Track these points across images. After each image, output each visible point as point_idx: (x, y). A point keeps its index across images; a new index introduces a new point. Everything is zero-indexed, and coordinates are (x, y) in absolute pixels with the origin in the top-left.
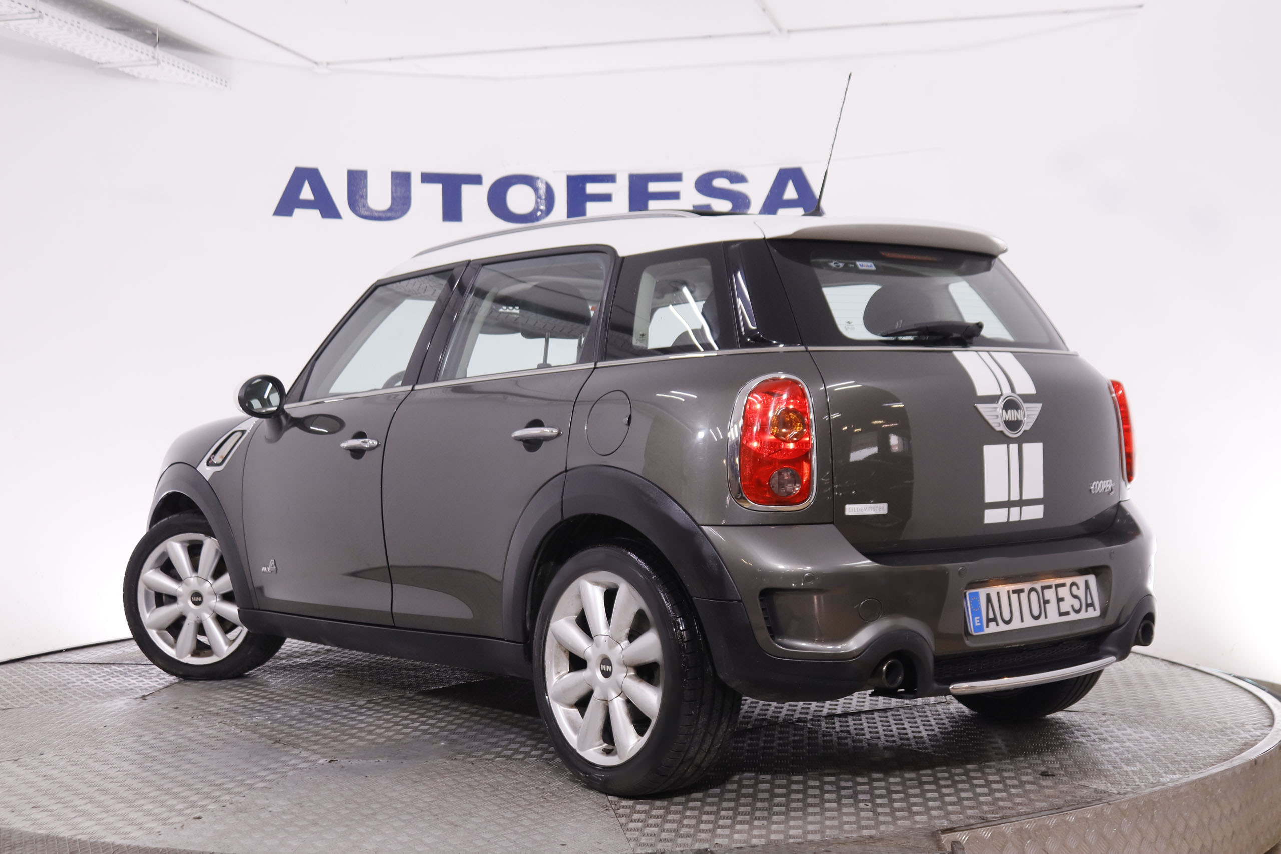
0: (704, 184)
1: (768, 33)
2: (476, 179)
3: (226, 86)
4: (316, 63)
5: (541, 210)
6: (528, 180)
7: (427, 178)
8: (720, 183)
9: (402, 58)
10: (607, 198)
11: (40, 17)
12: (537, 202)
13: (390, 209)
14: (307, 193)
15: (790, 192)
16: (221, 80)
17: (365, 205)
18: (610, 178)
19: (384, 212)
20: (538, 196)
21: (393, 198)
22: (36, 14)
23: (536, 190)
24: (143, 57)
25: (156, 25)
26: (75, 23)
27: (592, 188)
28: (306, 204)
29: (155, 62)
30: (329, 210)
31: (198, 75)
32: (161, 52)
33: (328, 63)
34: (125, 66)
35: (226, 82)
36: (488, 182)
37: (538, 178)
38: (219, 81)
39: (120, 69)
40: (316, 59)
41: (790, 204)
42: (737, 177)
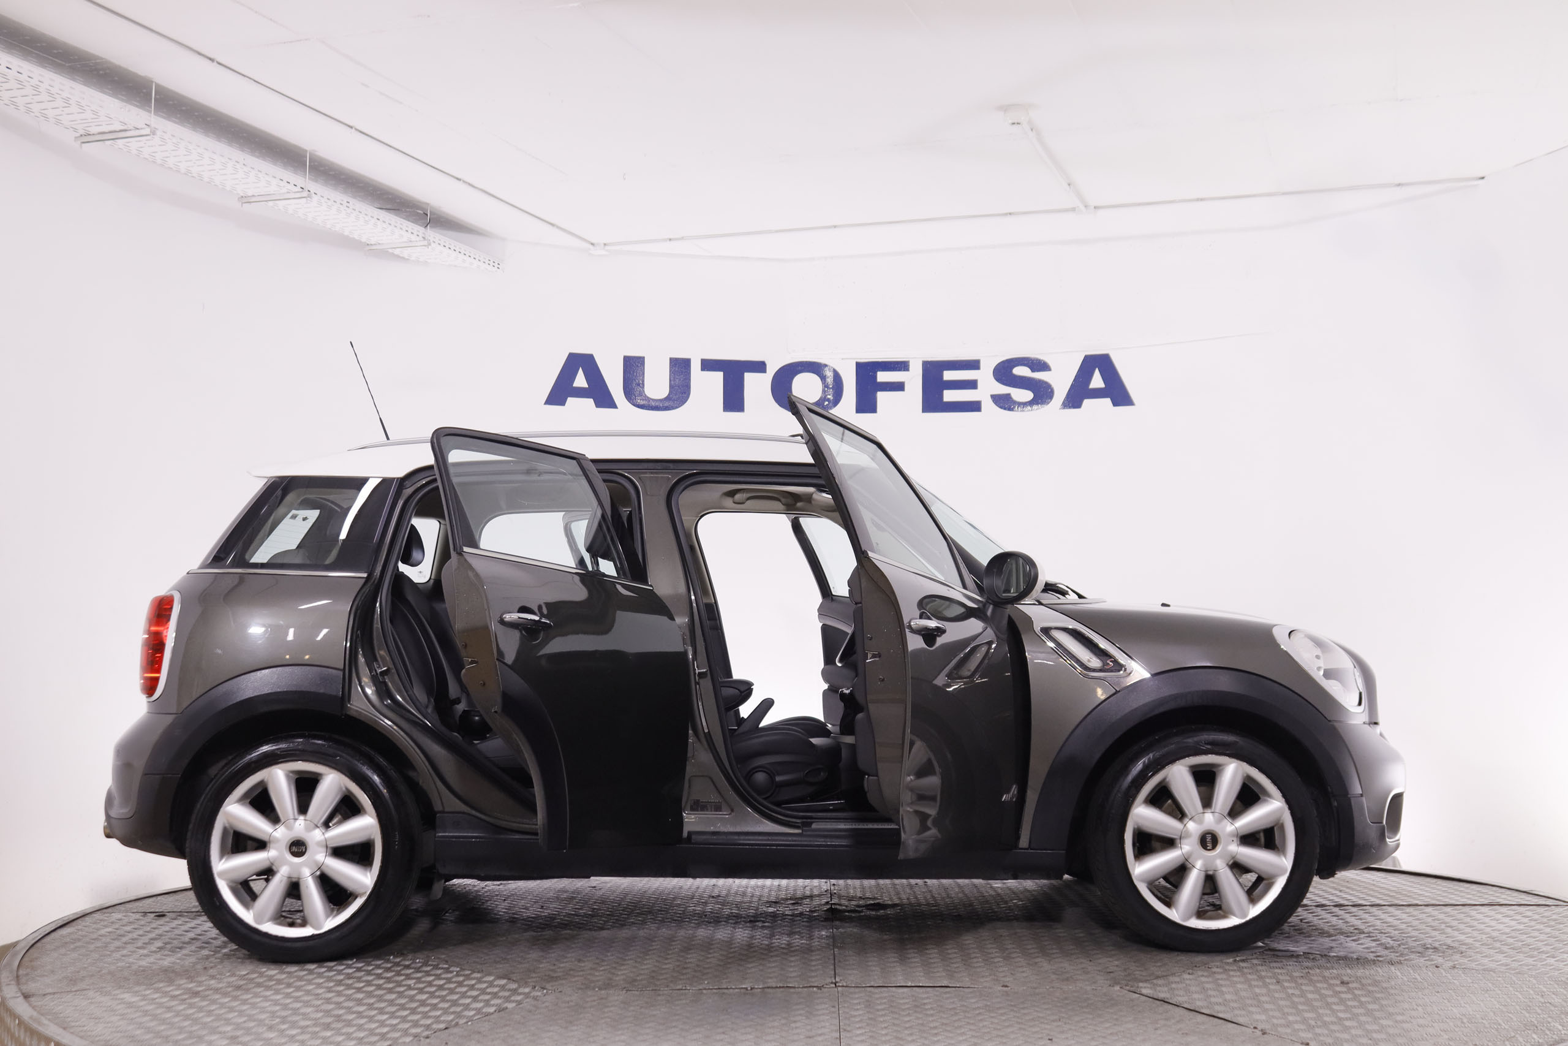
0: (1004, 372)
1: (1073, 210)
2: (759, 367)
3: (498, 268)
4: (592, 244)
5: (828, 400)
6: (815, 368)
7: (708, 365)
8: (1021, 371)
9: (682, 238)
10: (899, 387)
11: (309, 196)
12: (824, 391)
13: (667, 398)
14: (580, 381)
15: (1097, 381)
16: (494, 262)
17: (642, 393)
18: (902, 366)
19: (661, 400)
20: (826, 386)
21: (671, 387)
22: (305, 194)
23: (823, 378)
24: (413, 238)
25: (428, 204)
26: (345, 204)
27: (883, 377)
28: (580, 393)
29: (425, 243)
30: (604, 399)
31: (470, 256)
32: (432, 234)
33: (605, 244)
34: (395, 248)
35: (499, 264)
36: (772, 369)
37: (826, 366)
38: (491, 263)
39: (389, 251)
40: (593, 241)
41: (1097, 394)
42: (1039, 365)
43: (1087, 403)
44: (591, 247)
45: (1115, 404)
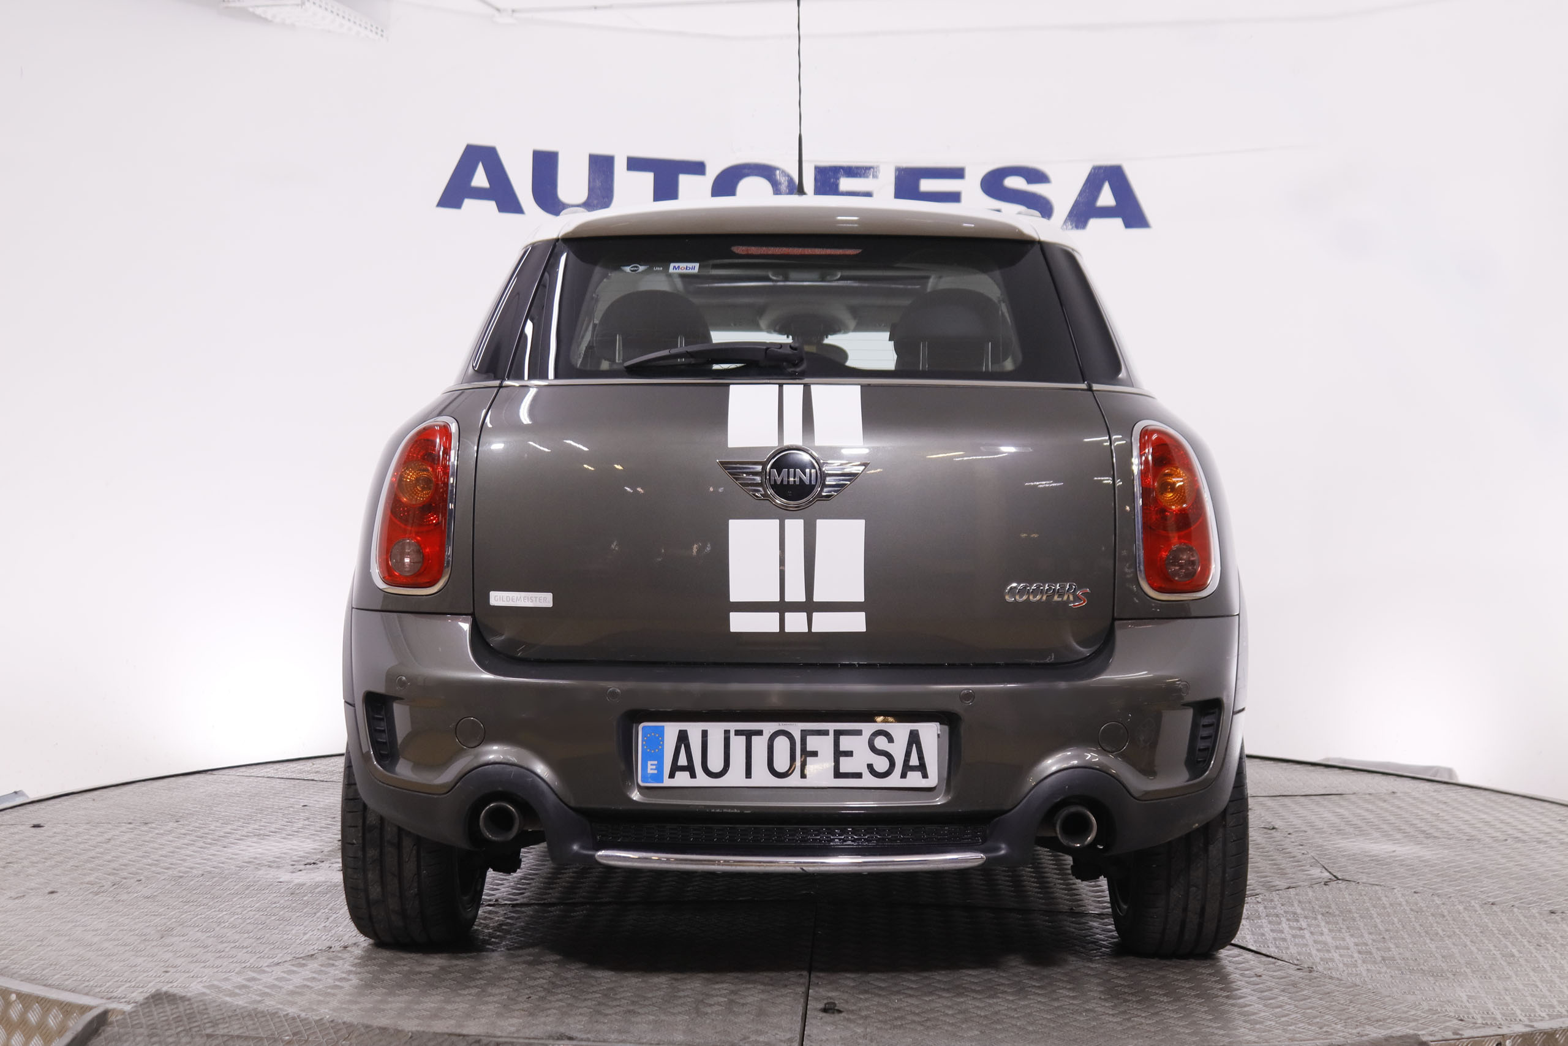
0: (993, 183)
2: (697, 168)
3: (382, 36)
4: (498, 10)
6: (765, 171)
7: (635, 164)
8: (1014, 182)
9: (610, 7)
13: (586, 204)
14: (480, 179)
15: (1106, 198)
16: (377, 28)
17: (554, 197)
18: (872, 172)
19: (578, 206)
20: (778, 192)
21: (591, 190)
23: (774, 183)
27: (845, 182)
28: (479, 194)
29: (299, 1)
30: (508, 203)
31: (349, 20)
33: (513, 11)
34: (258, 6)
35: (382, 31)
36: (712, 172)
37: (777, 169)
38: (374, 29)
39: (251, 10)
40: (499, 6)
41: (1106, 213)
42: (1036, 176)
43: (1093, 223)
44: (496, 13)
45: (1128, 225)
